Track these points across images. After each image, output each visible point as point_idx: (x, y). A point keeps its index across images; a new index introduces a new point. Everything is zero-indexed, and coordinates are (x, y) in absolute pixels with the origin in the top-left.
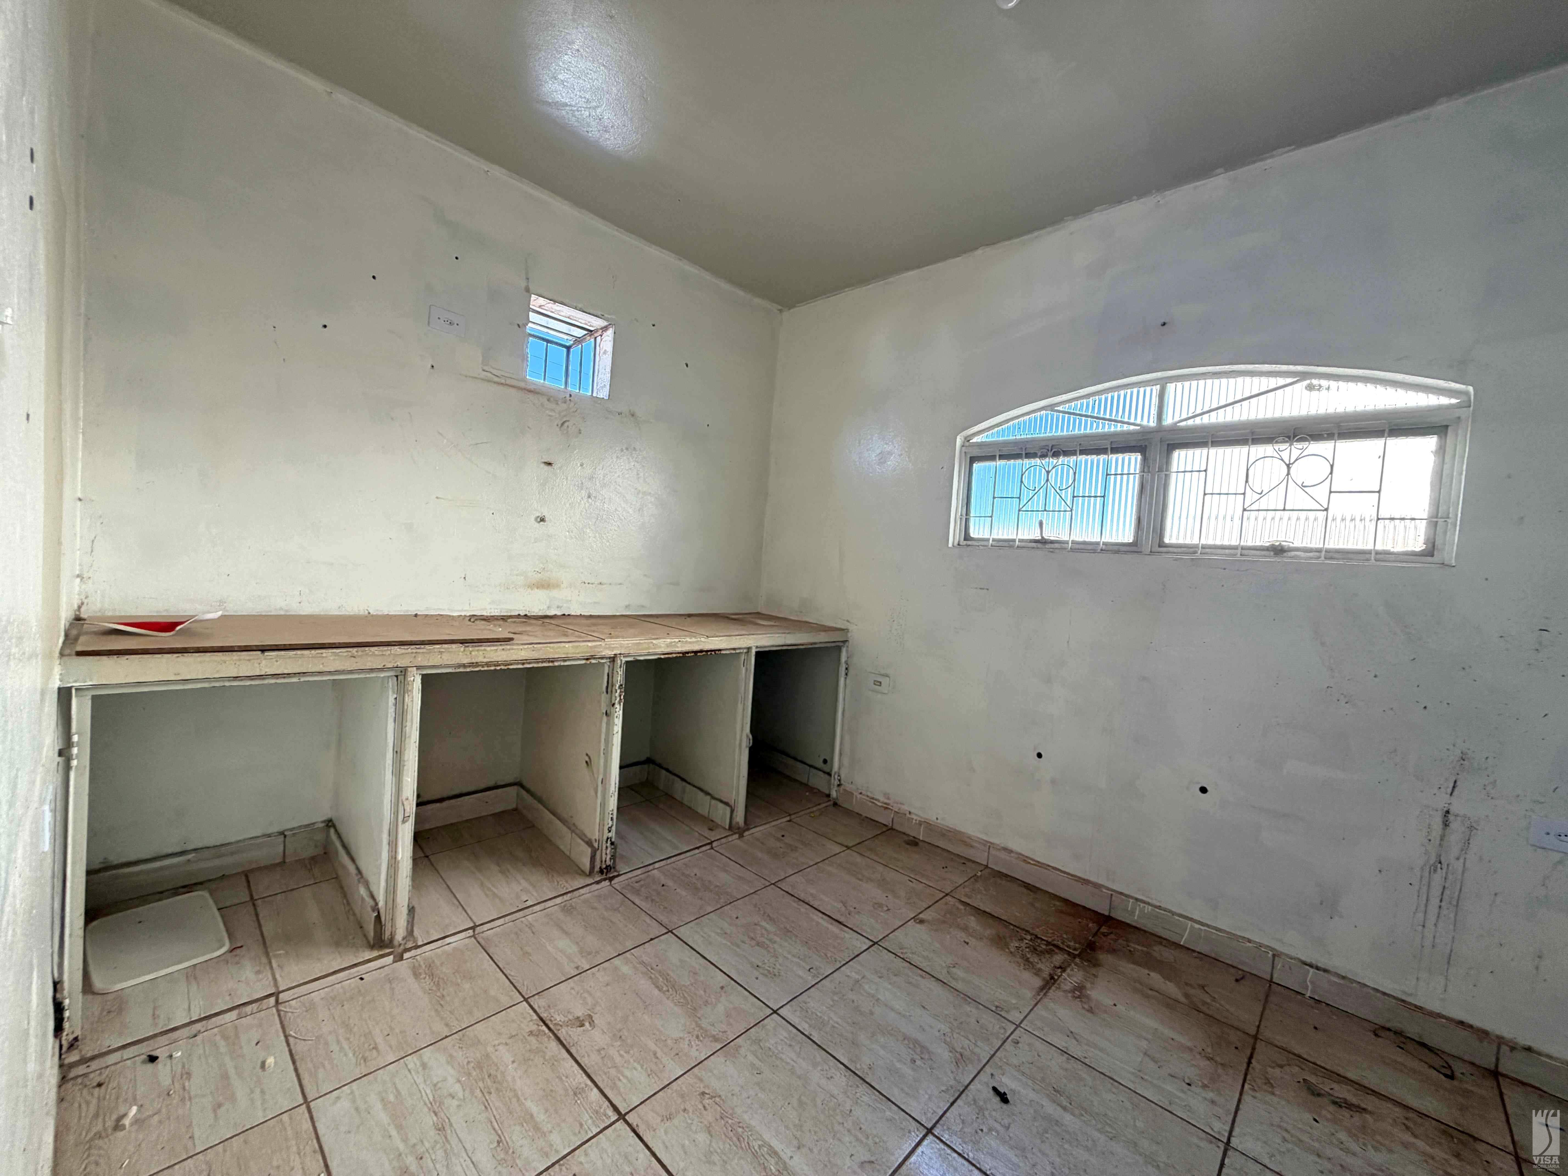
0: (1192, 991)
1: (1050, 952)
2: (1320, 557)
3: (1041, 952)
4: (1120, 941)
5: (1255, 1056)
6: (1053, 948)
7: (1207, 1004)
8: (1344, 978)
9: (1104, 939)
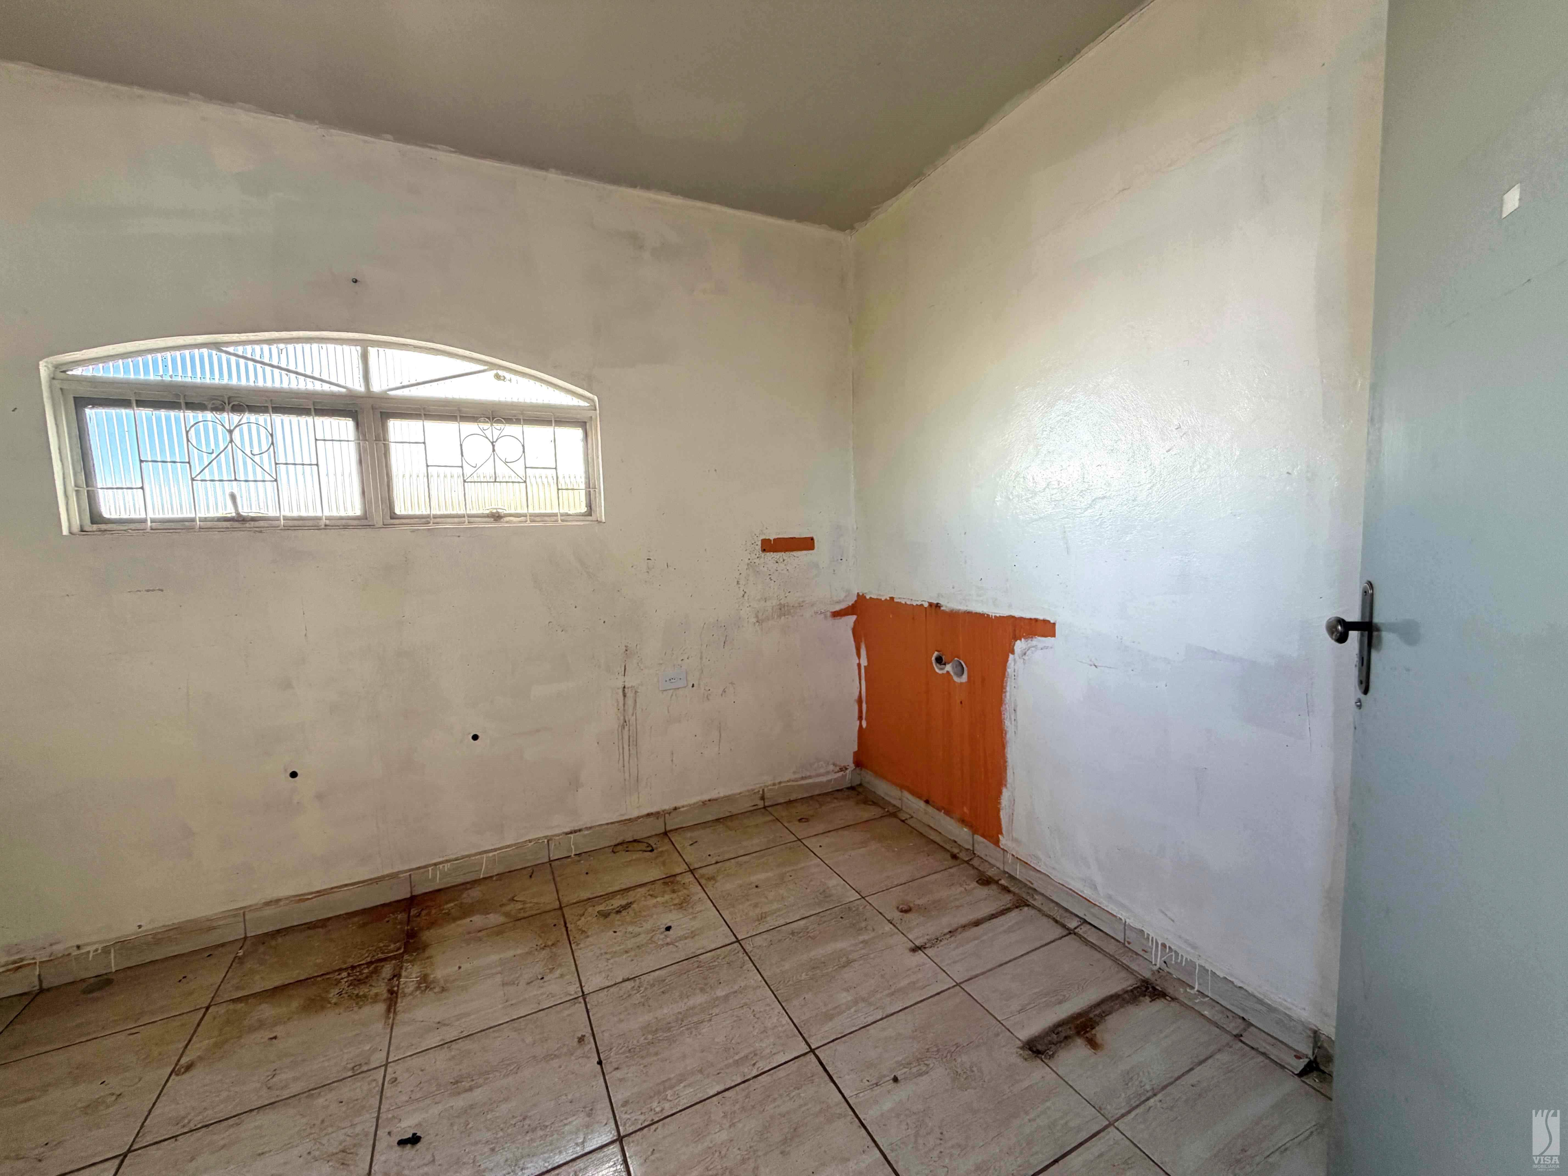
0: (507, 908)
1: (376, 971)
2: (526, 521)
3: (367, 977)
4: (433, 911)
5: (567, 921)
6: (376, 964)
7: (522, 909)
8: (591, 828)
9: (419, 919)
